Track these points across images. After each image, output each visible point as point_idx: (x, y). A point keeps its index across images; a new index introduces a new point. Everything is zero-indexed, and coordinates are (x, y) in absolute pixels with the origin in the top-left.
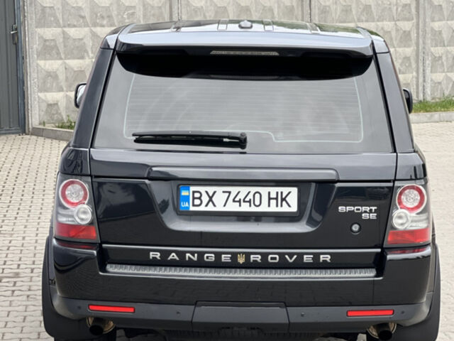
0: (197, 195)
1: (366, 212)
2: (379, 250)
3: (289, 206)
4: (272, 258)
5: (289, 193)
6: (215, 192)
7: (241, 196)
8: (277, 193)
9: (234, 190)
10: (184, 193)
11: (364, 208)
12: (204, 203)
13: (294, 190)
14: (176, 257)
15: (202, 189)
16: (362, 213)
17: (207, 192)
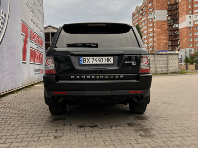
0: (84, 59)
1: (133, 63)
2: (137, 74)
3: (111, 62)
4: (106, 77)
5: (111, 58)
6: (90, 58)
7: (97, 59)
8: (107, 58)
9: (95, 58)
10: (81, 59)
11: (132, 62)
12: (87, 61)
13: (112, 58)
14: (79, 77)
15: (86, 58)
16: (132, 64)
17: (87, 59)
